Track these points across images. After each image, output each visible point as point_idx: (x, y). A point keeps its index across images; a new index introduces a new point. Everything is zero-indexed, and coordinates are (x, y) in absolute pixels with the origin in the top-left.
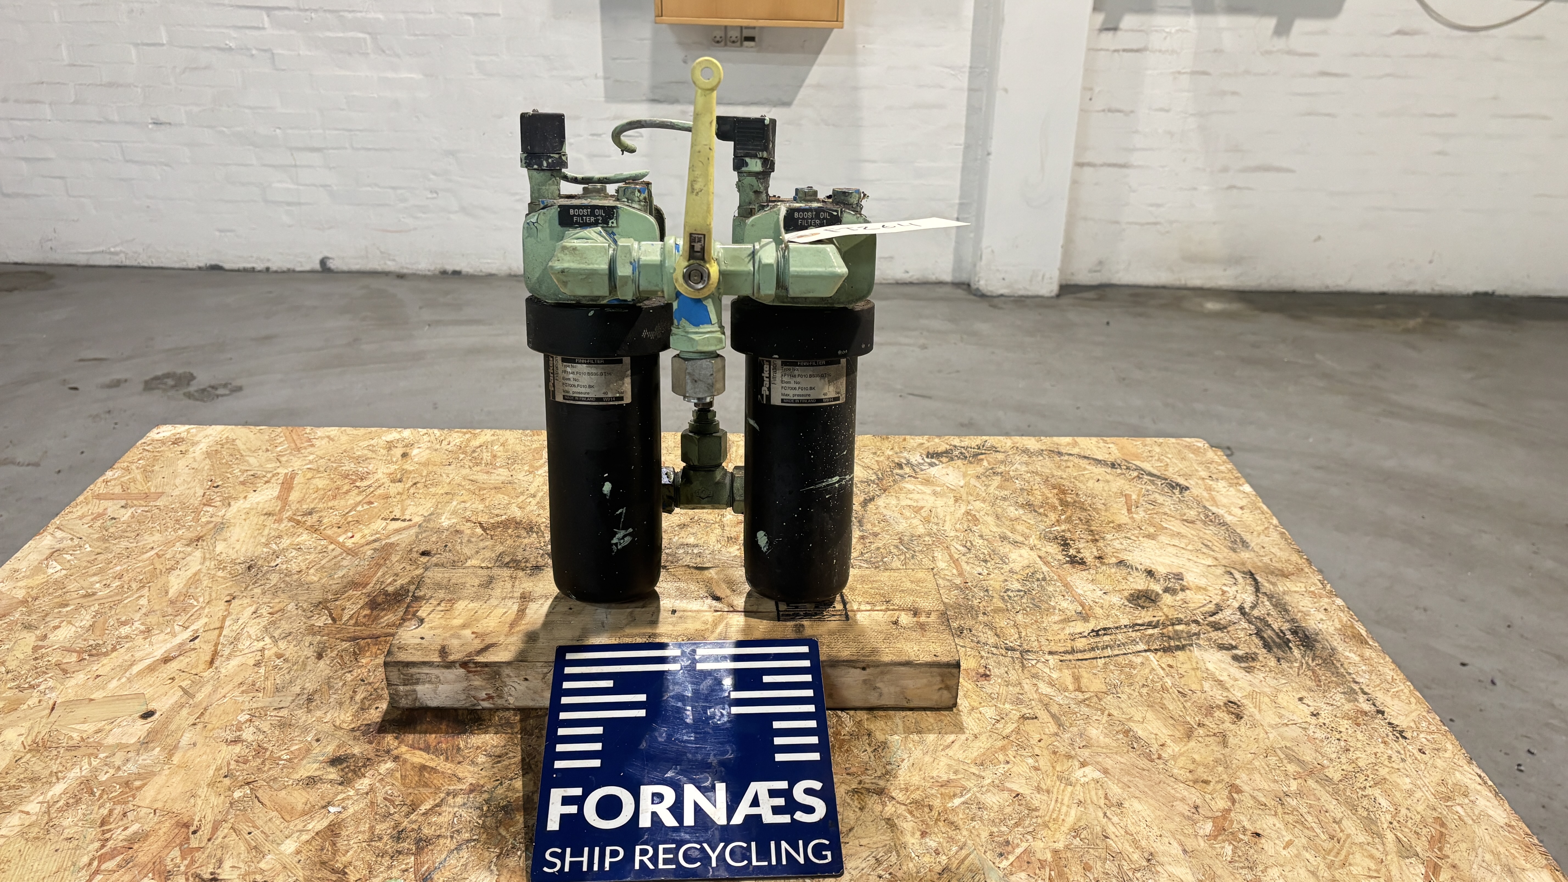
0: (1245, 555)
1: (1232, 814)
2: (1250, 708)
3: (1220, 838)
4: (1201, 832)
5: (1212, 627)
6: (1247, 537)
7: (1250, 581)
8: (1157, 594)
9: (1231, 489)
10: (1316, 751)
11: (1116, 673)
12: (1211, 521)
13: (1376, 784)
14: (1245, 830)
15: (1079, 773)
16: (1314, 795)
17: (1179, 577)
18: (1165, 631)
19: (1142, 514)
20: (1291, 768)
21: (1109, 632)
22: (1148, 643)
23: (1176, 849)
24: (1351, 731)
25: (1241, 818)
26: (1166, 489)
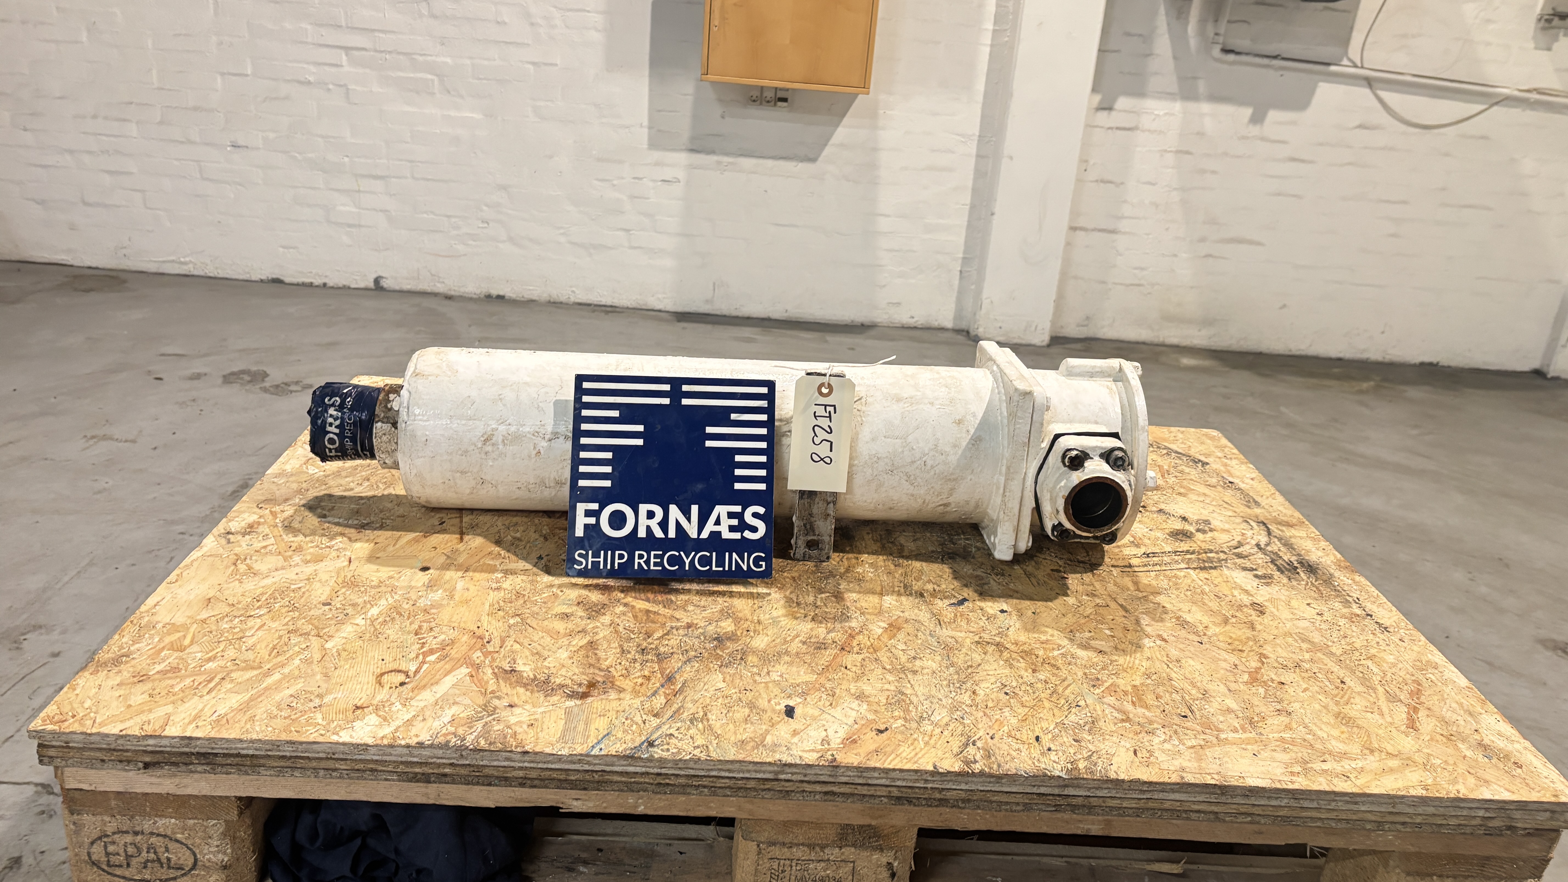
0: (1258, 511)
1: (1263, 670)
2: (1270, 608)
3: (1255, 684)
4: (1241, 680)
5: (1236, 556)
6: (1258, 499)
7: (1263, 527)
8: (1191, 533)
9: (1240, 466)
10: (1322, 636)
11: (1165, 581)
12: (1229, 486)
13: (1368, 658)
14: (1272, 681)
15: (1146, 641)
16: (1323, 662)
17: (1207, 522)
18: (1200, 556)
19: (1173, 479)
20: (1305, 646)
21: (1157, 555)
22: (1188, 563)
23: (1223, 688)
24: (1347, 626)
25: (1268, 674)
26: (1191, 463)
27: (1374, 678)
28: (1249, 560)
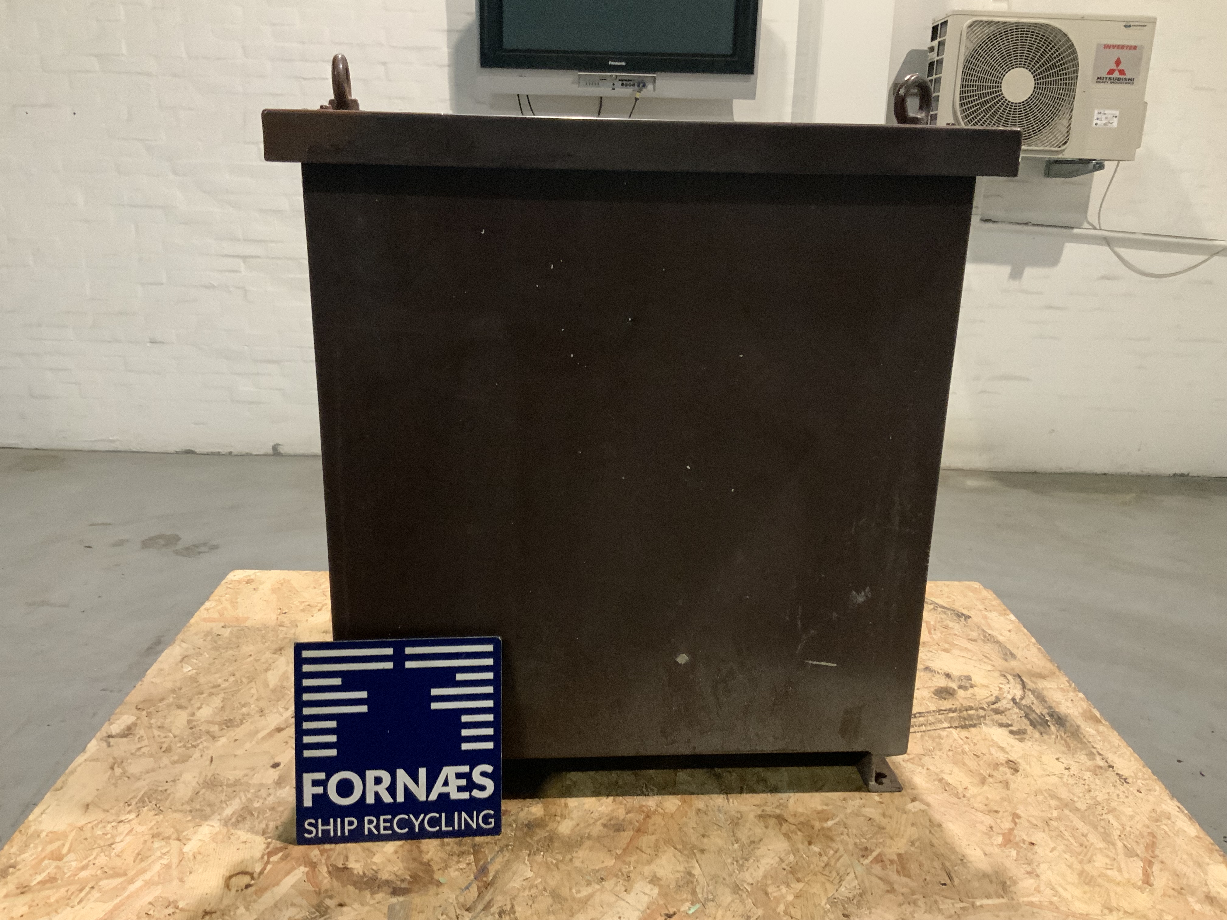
0: (1013, 663)
1: (1015, 832)
2: (1023, 765)
3: (1008, 846)
4: (995, 843)
5: (994, 712)
6: (1014, 651)
7: (1018, 680)
8: (954, 690)
9: (1001, 617)
10: (1069, 792)
11: (930, 742)
12: (988, 640)
13: (1109, 812)
14: (1024, 841)
15: (910, 807)
16: (1069, 819)
17: (968, 678)
18: (961, 714)
19: (939, 635)
20: (1053, 803)
21: (923, 715)
22: (950, 722)
23: (979, 854)
24: (1091, 779)
25: (1021, 834)
26: (955, 618)
27: (1114, 833)
28: (1005, 715)
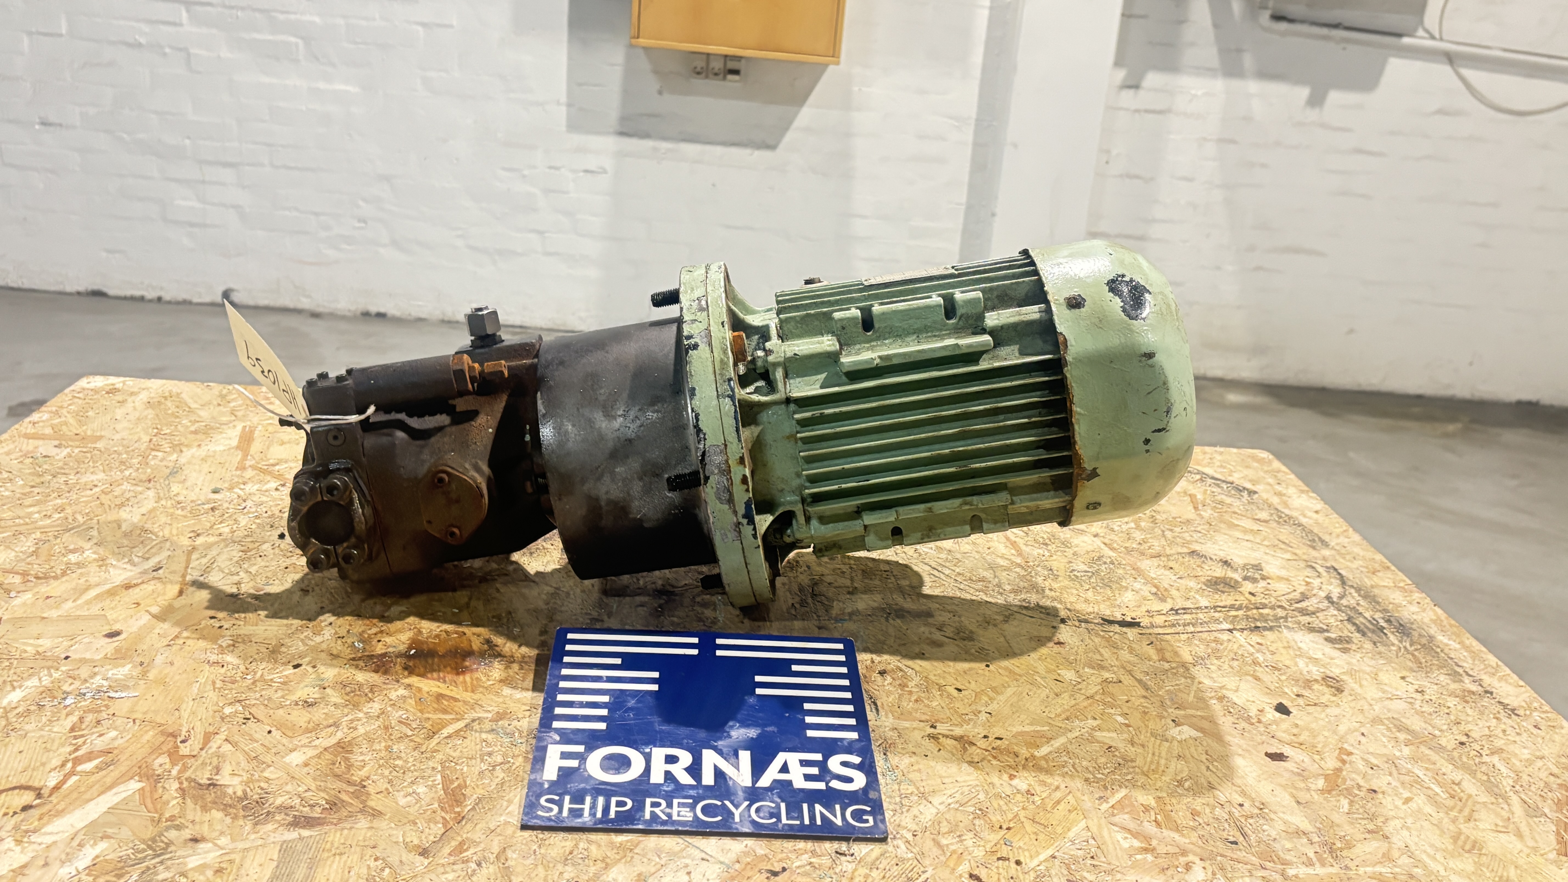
0: (1325, 553)
1: (1344, 773)
2: (1350, 683)
3: (1334, 793)
5: (1300, 612)
6: (1326, 538)
7: (1334, 575)
8: (1236, 582)
9: (1303, 495)
10: (1425, 722)
11: (1201, 646)
12: (1285, 521)
13: (1492, 754)
14: (1359, 787)
15: (1174, 732)
16: (1429, 760)
17: (1258, 567)
18: (1249, 613)
19: (1210, 512)
20: (1402, 736)
21: (1189, 611)
22: (1232, 622)
23: (1288, 800)
24: (1460, 707)
25: (1352, 777)
26: (1233, 492)
27: (1505, 783)
28: (1317, 617)
